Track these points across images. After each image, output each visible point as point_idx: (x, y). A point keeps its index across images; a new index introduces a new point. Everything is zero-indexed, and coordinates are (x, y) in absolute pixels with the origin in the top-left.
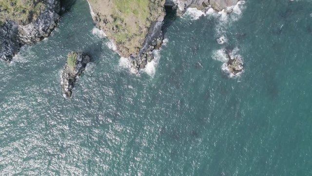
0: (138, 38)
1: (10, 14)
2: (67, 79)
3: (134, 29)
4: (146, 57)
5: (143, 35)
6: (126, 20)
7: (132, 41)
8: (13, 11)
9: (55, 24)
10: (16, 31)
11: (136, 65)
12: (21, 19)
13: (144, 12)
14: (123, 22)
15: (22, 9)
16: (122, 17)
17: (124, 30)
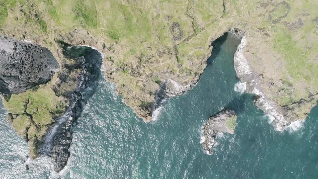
0: (309, 105)
1: (176, 76)
2: (212, 136)
3: (303, 95)
5: (314, 101)
6: (296, 85)
8: (178, 73)
10: (164, 87)
15: (188, 71)
16: (291, 81)
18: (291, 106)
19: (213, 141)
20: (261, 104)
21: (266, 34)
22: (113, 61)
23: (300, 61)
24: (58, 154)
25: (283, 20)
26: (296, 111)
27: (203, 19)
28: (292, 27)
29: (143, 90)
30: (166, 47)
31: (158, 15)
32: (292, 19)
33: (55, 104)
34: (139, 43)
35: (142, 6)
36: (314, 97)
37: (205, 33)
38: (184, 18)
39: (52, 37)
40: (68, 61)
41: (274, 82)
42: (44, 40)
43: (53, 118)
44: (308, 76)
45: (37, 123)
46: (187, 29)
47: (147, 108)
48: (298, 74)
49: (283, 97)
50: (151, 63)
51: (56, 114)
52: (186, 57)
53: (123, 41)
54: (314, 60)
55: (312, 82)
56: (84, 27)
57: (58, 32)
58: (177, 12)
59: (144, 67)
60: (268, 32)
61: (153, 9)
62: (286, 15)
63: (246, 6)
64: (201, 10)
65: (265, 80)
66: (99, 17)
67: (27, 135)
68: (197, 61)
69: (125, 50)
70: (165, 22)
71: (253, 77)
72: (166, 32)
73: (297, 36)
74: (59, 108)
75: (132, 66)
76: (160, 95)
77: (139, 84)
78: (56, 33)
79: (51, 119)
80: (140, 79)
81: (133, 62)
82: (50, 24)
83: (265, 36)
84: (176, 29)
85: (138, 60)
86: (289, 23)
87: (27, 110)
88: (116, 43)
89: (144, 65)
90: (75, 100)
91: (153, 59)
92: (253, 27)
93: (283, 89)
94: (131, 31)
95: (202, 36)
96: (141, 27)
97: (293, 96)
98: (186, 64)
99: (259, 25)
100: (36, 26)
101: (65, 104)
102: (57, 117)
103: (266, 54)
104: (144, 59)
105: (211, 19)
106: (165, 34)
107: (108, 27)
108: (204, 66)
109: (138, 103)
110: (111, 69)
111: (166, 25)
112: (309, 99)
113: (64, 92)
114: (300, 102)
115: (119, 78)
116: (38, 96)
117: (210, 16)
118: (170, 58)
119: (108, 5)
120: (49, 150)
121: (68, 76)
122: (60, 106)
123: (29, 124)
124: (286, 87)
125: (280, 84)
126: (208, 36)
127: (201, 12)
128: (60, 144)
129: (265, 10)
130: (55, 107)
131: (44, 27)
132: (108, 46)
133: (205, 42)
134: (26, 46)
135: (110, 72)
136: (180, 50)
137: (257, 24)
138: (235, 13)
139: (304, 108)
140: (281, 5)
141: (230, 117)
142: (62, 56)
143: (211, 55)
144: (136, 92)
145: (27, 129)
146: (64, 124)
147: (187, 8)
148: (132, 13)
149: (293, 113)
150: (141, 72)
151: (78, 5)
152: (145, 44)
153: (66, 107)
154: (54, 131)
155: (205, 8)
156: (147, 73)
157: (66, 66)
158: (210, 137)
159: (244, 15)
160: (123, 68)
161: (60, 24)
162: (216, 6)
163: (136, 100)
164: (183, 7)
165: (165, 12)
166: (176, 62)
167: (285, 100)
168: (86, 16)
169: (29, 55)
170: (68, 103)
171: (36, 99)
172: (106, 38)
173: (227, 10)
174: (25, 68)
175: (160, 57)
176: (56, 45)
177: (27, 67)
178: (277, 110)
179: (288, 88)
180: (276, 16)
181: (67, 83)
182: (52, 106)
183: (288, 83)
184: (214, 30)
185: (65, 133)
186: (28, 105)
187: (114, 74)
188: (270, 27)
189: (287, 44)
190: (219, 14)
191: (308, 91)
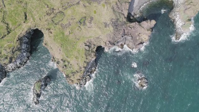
0: (79, 74)
2: (36, 94)
3: (76, 68)
4: (85, 80)
5: (82, 72)
6: (71, 62)
7: (75, 76)
9: (27, 59)
11: (79, 85)
12: (5, 62)
13: (82, 58)
14: (69, 63)
15: (5, 56)
16: (69, 60)
17: (70, 68)
18: (70, 75)
19: (36, 97)
23: (73, 47)
25: (60, 23)
26: (72, 78)
27: (13, 24)
28: (65, 27)
32: (65, 22)
36: (81, 69)
37: (14, 33)
38: (1, 24)
41: (59, 60)
46: (3, 31)
48: (72, 55)
52: (3, 48)
54: (81, 46)
55: (79, 60)
60: (52, 31)
62: (62, 20)
63: (38, 15)
68: (9, 50)
73: (67, 32)
83: (49, 33)
86: (63, 25)
92: (43, 28)
98: (4, 52)
99: (47, 27)
105: (17, 24)
112: (79, 70)
117: (16, 22)
126: (17, 34)
127: (10, 20)
129: (49, 17)
133: (14, 38)
137: (45, 26)
138: (31, 20)
139: (76, 76)
143: (19, 46)
147: (3, 18)
155: (13, 18)
159: (37, 21)
162: (19, 16)
167: (68, 71)
173: (27, 18)
180: (57, 20)
184: (20, 31)
188: (53, 27)
189: (62, 38)
190: (22, 21)
191: (79, 66)
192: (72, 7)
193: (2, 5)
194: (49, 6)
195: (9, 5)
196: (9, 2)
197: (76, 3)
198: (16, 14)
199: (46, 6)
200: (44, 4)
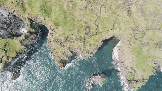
18: (132, 82)
19: (92, 87)
20: (120, 76)
21: (130, 44)
22: (53, 36)
23: (143, 61)
24: (15, 72)
25: (140, 39)
26: (134, 85)
27: (102, 28)
28: (143, 44)
29: (63, 54)
30: (80, 36)
31: (81, 20)
32: (144, 40)
33: (20, 49)
34: (68, 31)
35: (74, 13)
36: (144, 81)
37: (101, 35)
38: (93, 25)
39: (26, 16)
40: (31, 29)
41: (128, 68)
42: (22, 17)
43: (16, 55)
44: (144, 70)
45: (8, 55)
46: (93, 31)
47: (63, 63)
49: (130, 76)
50: (71, 42)
51: (18, 54)
52: (88, 44)
53: (60, 28)
54: (150, 63)
55: (146, 73)
56: (43, 16)
57: (30, 15)
58: (90, 21)
59: (67, 43)
60: (131, 43)
61: (79, 17)
62: (142, 37)
63: (125, 27)
64: (102, 23)
65: (124, 65)
66: (52, 13)
67: (2, 60)
68: (93, 48)
69: (60, 32)
70: (83, 24)
71: (119, 62)
72: (82, 29)
73: (145, 49)
74: (21, 51)
75: (61, 41)
76: (72, 58)
77: (62, 51)
78: (29, 15)
79: (15, 55)
80: (63, 48)
81: (63, 39)
82: (28, 10)
83: (129, 45)
84: (88, 29)
85: (65, 39)
86: (142, 42)
87: (5, 48)
88: (57, 28)
89: (68, 42)
90: (30, 49)
91: (72, 41)
92: (125, 39)
93: (131, 72)
94: (66, 24)
95: (99, 36)
96: (71, 23)
97: (135, 77)
98: (88, 47)
99: (128, 39)
100: (20, 9)
101: (24, 50)
102: (19, 55)
103: (128, 53)
104: (68, 39)
105: (106, 29)
106: (81, 30)
107: (55, 19)
108: (97, 50)
109: (59, 59)
110: (51, 40)
111: (83, 26)
112: (142, 81)
113: (25, 44)
114: (137, 81)
115: (54, 45)
116: (12, 43)
117: (105, 27)
118: (81, 43)
119: (58, 9)
120: (11, 69)
121: (29, 37)
122: (22, 50)
123: (4, 55)
124: (133, 71)
125: (130, 70)
126: (102, 37)
127: (102, 24)
128: (17, 68)
129: (133, 32)
130: (19, 50)
131: (24, 10)
132: (52, 28)
133: (100, 40)
134: (14, 15)
135: (50, 41)
136: (87, 40)
137: (127, 38)
138: (118, 30)
139: (138, 85)
140: (141, 32)
141: (102, 78)
142: (29, 26)
143: (101, 46)
144: (60, 54)
145: (3, 57)
146: (22, 59)
147: (96, 21)
148: (69, 16)
149: (132, 86)
150: (65, 45)
151: (44, 4)
152: (71, 32)
153: (25, 51)
154: (16, 60)
155: (104, 23)
156: (68, 47)
157: (30, 32)
158: (91, 84)
159: (122, 32)
160: (57, 41)
161: (32, 11)
162: (110, 24)
163: (59, 58)
164: (94, 20)
165: (85, 20)
166: (83, 45)
167: (131, 78)
168: (46, 10)
169: (15, 20)
170: (26, 49)
171: (11, 43)
172: (52, 24)
173: (114, 27)
174: (11, 26)
175: (76, 40)
176: (28, 20)
177: (12, 25)
178: (126, 81)
179: (134, 72)
180: (138, 36)
181: (28, 40)
182: (18, 49)
183: (134, 70)
184: (106, 35)
185: (21, 63)
186: (6, 45)
187: (52, 42)
188: (133, 41)
189: (139, 52)
190: (110, 28)
191: (143, 77)
192: (153, 31)
193: (98, 10)
194: (136, 24)
195: (104, 12)
196: (106, 10)
197: (157, 28)
198: (107, 21)
199: (133, 23)
200: (132, 21)
